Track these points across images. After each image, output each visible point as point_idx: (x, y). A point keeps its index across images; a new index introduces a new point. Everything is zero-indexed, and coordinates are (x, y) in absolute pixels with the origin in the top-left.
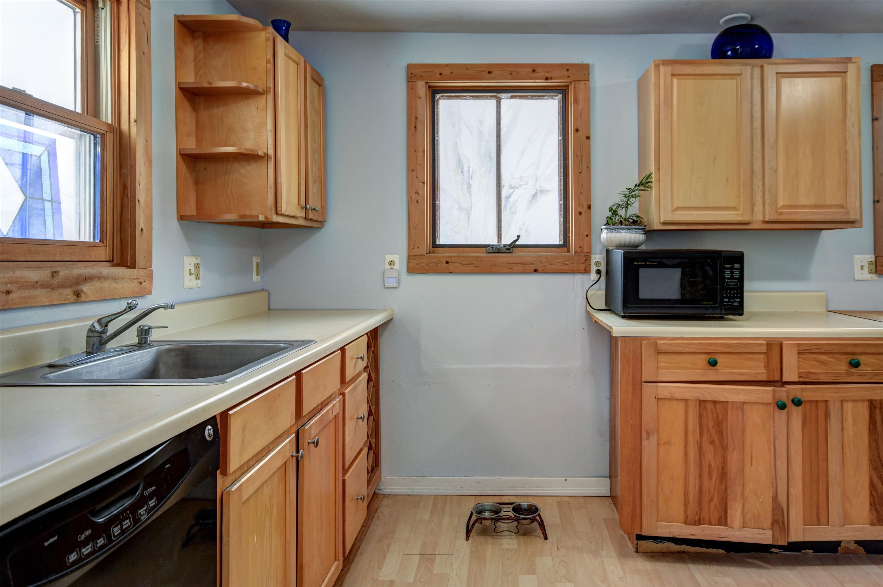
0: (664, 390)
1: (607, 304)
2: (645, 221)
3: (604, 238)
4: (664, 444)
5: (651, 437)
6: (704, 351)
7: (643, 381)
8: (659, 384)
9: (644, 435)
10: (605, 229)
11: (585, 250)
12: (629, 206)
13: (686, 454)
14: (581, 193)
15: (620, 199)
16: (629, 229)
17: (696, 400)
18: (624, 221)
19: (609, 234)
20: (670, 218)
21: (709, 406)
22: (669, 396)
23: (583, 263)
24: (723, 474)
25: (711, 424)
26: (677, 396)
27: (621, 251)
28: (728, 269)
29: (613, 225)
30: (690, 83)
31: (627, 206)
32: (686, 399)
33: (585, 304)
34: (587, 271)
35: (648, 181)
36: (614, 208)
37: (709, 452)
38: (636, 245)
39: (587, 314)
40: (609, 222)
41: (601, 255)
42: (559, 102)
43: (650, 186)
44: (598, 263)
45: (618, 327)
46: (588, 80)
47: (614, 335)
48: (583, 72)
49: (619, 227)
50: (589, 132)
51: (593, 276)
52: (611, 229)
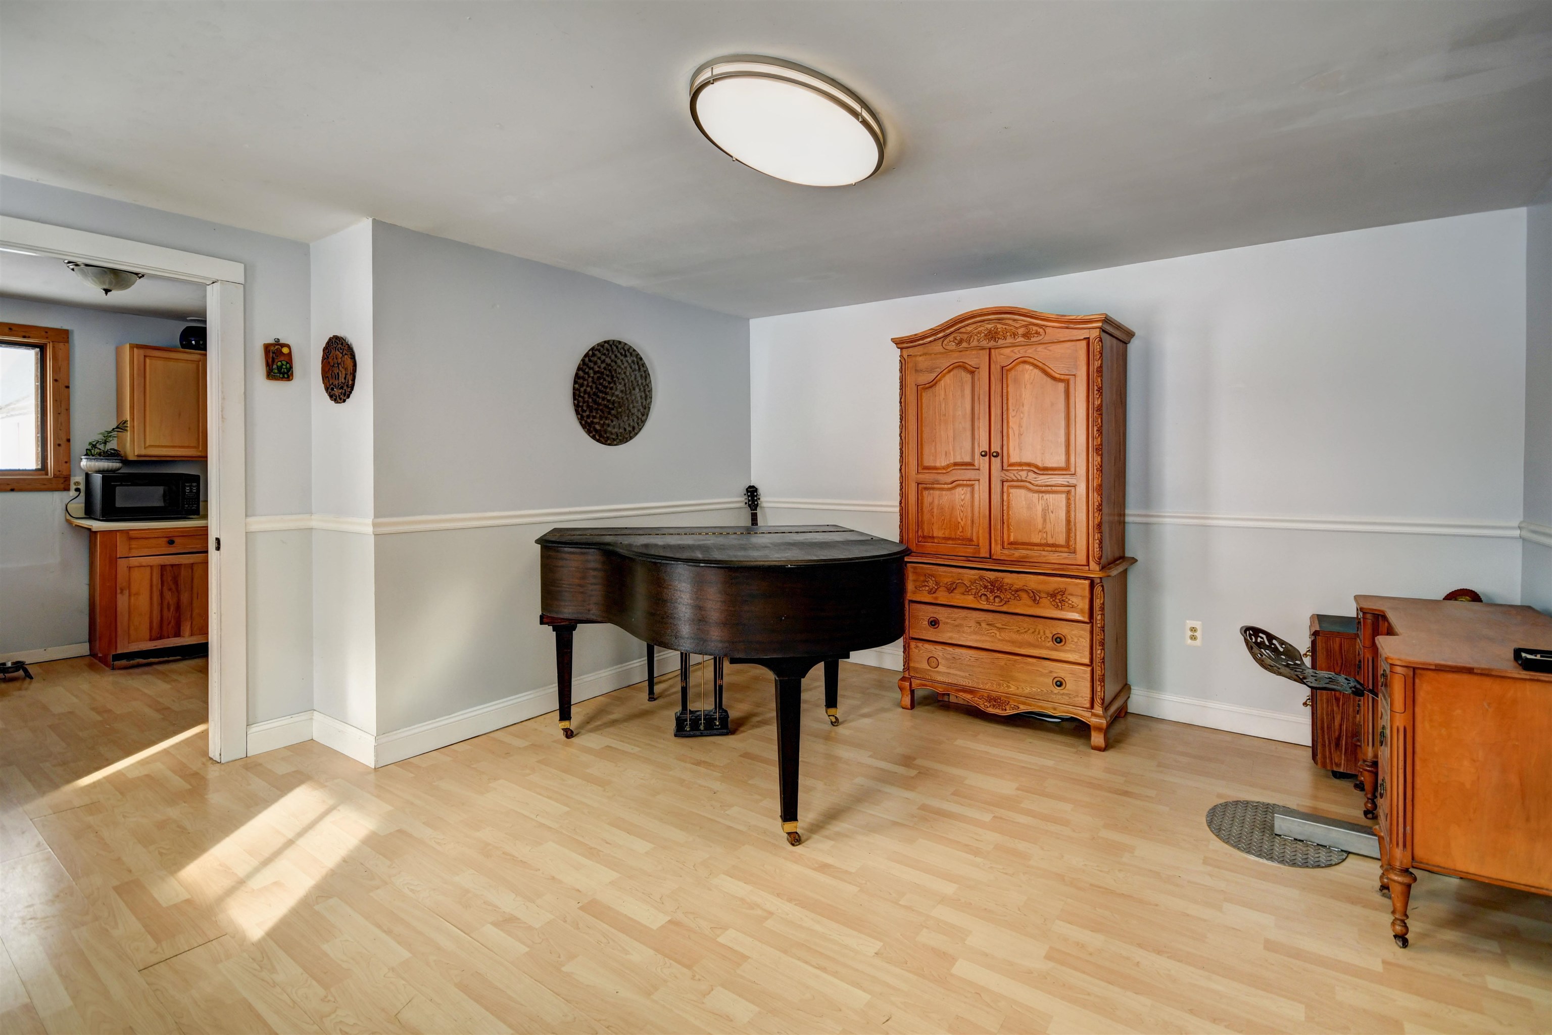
0: (134, 562)
1: (86, 513)
2: (122, 453)
3: (84, 466)
4: (135, 595)
5: (124, 591)
6: (165, 536)
7: (118, 557)
8: (130, 558)
9: (119, 591)
10: (85, 458)
11: (65, 473)
12: (107, 443)
13: (151, 598)
14: (60, 430)
15: (99, 437)
16: (108, 459)
17: (158, 566)
18: (102, 454)
19: (88, 463)
20: (143, 452)
21: (169, 569)
22: (138, 565)
23: (62, 483)
24: (178, 607)
25: (170, 579)
26: (144, 564)
27: (99, 475)
28: (188, 486)
29: (93, 456)
30: (160, 363)
31: (105, 443)
32: (151, 565)
33: (64, 515)
34: (67, 489)
35: (125, 425)
36: (94, 443)
37: (168, 595)
38: (113, 471)
39: (67, 520)
40: (89, 454)
41: (81, 478)
42: (37, 354)
43: (126, 430)
44: (77, 483)
45: (97, 525)
46: (68, 342)
47: (94, 530)
48: (63, 336)
49: (98, 457)
50: (69, 383)
51: (72, 493)
52: (91, 459)
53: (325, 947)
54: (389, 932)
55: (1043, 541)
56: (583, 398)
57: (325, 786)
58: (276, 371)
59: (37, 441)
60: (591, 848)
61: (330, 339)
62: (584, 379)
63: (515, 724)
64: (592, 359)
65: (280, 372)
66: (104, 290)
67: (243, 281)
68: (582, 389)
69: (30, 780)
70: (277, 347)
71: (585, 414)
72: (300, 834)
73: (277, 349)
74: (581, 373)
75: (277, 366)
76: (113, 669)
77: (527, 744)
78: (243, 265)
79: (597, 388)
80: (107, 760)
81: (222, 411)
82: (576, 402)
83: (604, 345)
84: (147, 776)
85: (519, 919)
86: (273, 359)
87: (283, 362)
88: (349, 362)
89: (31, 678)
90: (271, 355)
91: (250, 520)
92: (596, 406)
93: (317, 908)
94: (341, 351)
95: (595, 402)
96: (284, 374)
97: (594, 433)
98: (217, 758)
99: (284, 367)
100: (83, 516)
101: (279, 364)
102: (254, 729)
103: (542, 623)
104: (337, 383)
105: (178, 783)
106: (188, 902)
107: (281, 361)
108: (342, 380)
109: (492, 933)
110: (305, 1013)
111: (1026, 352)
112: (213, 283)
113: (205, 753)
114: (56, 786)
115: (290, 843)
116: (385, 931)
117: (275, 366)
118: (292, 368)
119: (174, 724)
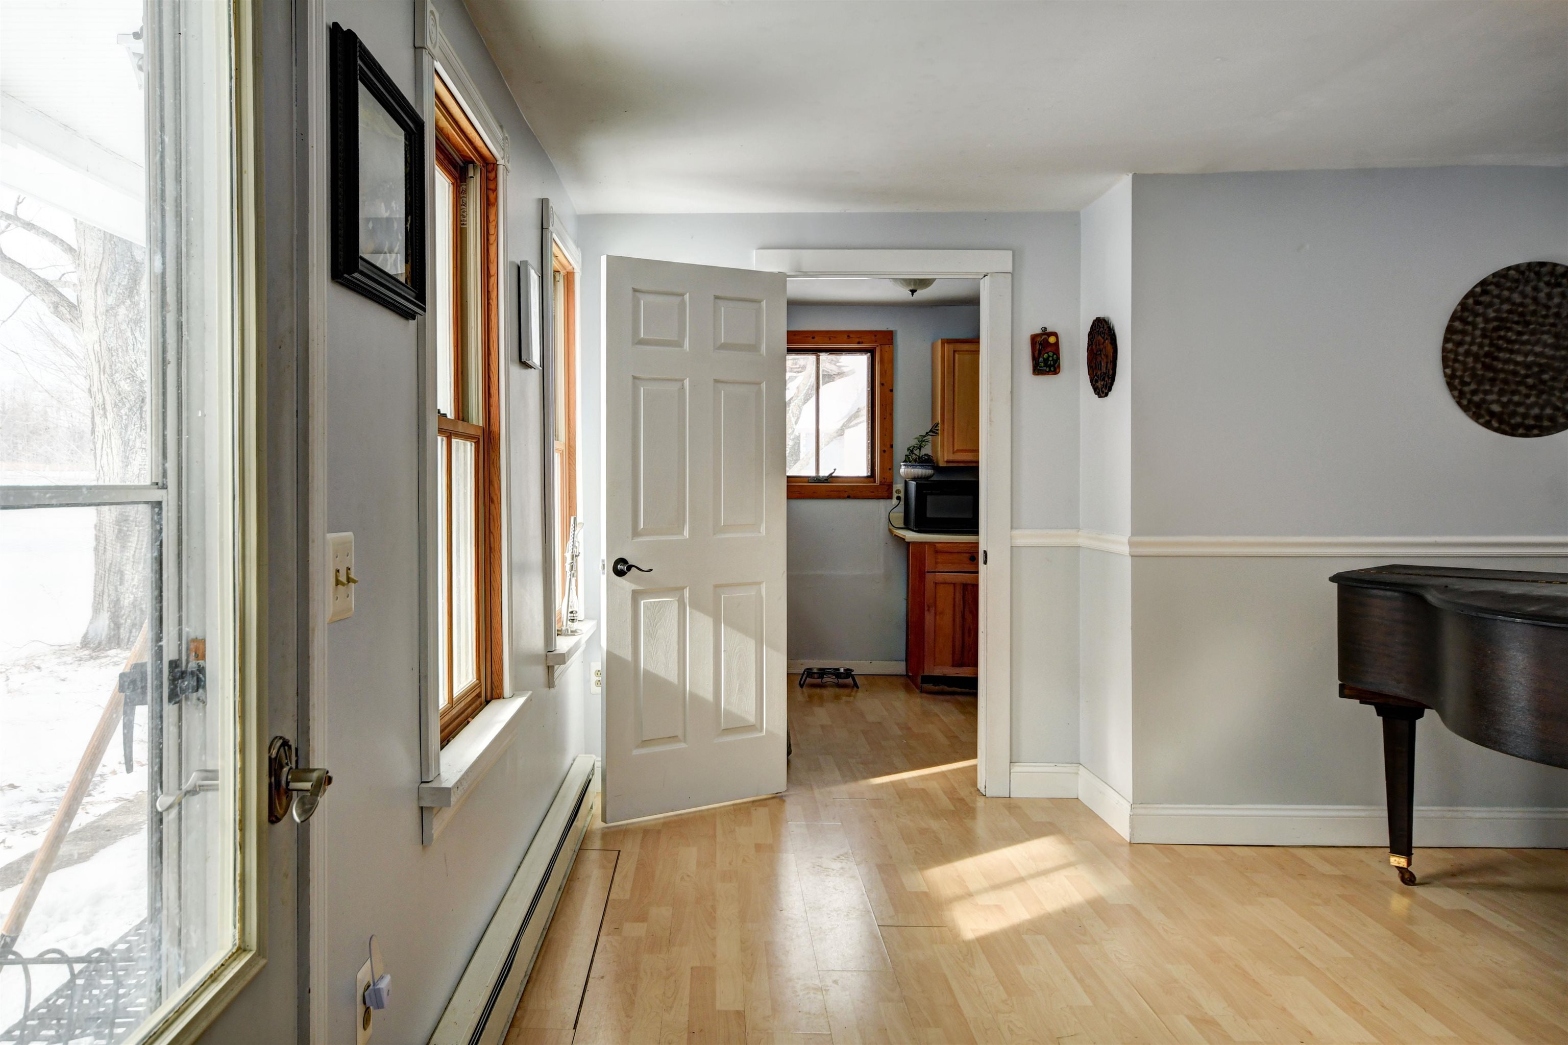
0: (940, 577)
1: (903, 523)
2: (934, 459)
3: (903, 472)
4: (939, 613)
5: (931, 609)
6: (967, 551)
7: (926, 571)
8: (936, 573)
9: (926, 608)
10: (904, 464)
11: (888, 481)
12: (922, 448)
13: (954, 619)
14: (885, 435)
15: (914, 442)
16: (922, 465)
17: (960, 584)
18: (918, 459)
19: (906, 469)
20: (952, 458)
21: (970, 588)
22: (942, 581)
23: (886, 491)
25: (971, 600)
26: (948, 580)
27: (915, 481)
29: (910, 462)
30: (967, 358)
31: (920, 448)
32: (954, 582)
33: (887, 523)
34: (890, 497)
35: (937, 428)
36: (911, 448)
37: (969, 618)
38: (927, 478)
39: (890, 530)
40: (907, 460)
41: (902, 485)
42: (868, 358)
43: (938, 434)
44: (898, 491)
45: (911, 536)
46: (892, 343)
47: (907, 541)
48: (887, 338)
49: (914, 463)
50: (893, 386)
51: (894, 501)
52: (908, 466)
53: (1021, 968)
54: (1081, 980)
56: (1464, 363)
57: (1073, 844)
58: (1042, 364)
59: (868, 447)
60: (1356, 1003)
61: (1094, 322)
62: (1464, 332)
63: (1334, 847)
64: (1482, 299)
65: (1046, 365)
66: (911, 291)
67: (1010, 270)
68: (1461, 350)
69: (839, 769)
70: (1043, 337)
71: (1466, 389)
72: (1033, 876)
73: (1043, 339)
74: (1457, 324)
75: (1044, 358)
76: (922, 691)
77: (1338, 872)
78: (1011, 252)
79: (1491, 345)
80: (897, 768)
81: (990, 414)
82: (1448, 371)
83: (1507, 274)
84: (923, 790)
85: (1220, 1026)
86: (1040, 351)
87: (1049, 353)
88: (1110, 348)
89: (858, 687)
90: (1038, 345)
91: (1015, 532)
92: (1492, 375)
93: (1024, 937)
94: (1103, 335)
95: (1486, 367)
96: (1050, 366)
97: (1487, 418)
98: (982, 790)
99: (1051, 359)
100: (902, 526)
101: (1046, 356)
102: (1016, 768)
103: (1342, 695)
104: (1099, 373)
105: (945, 802)
106: (926, 894)
107: (1047, 353)
108: (1104, 370)
109: (1182, 1022)
110: (986, 1003)
112: (985, 276)
113: (974, 783)
114: (855, 779)
115: (1021, 880)
116: (1076, 978)
117: (1041, 359)
118: (1059, 359)
119: (957, 752)
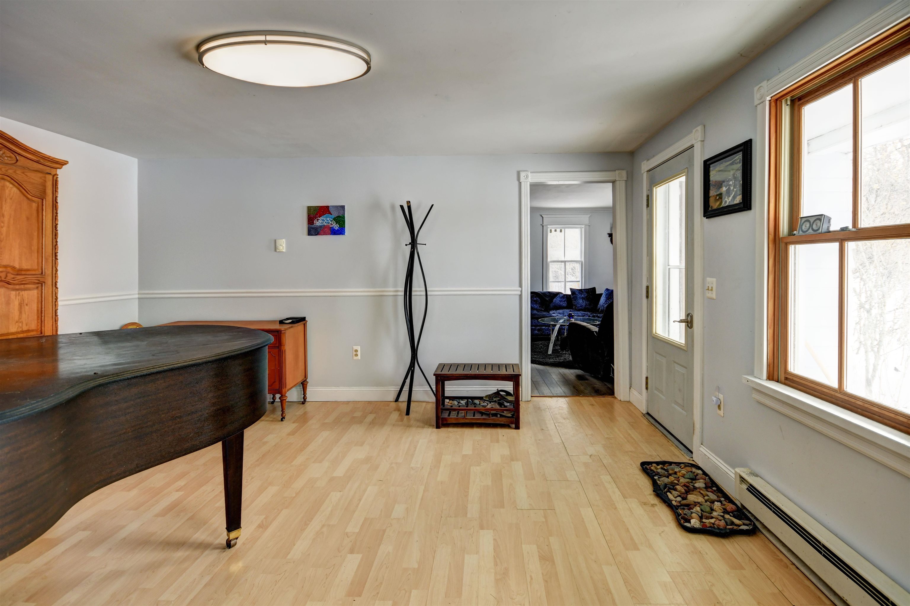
55: (20, 330)
111: (7, 171)
